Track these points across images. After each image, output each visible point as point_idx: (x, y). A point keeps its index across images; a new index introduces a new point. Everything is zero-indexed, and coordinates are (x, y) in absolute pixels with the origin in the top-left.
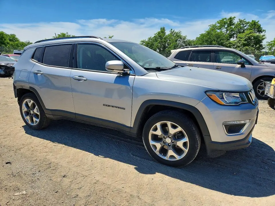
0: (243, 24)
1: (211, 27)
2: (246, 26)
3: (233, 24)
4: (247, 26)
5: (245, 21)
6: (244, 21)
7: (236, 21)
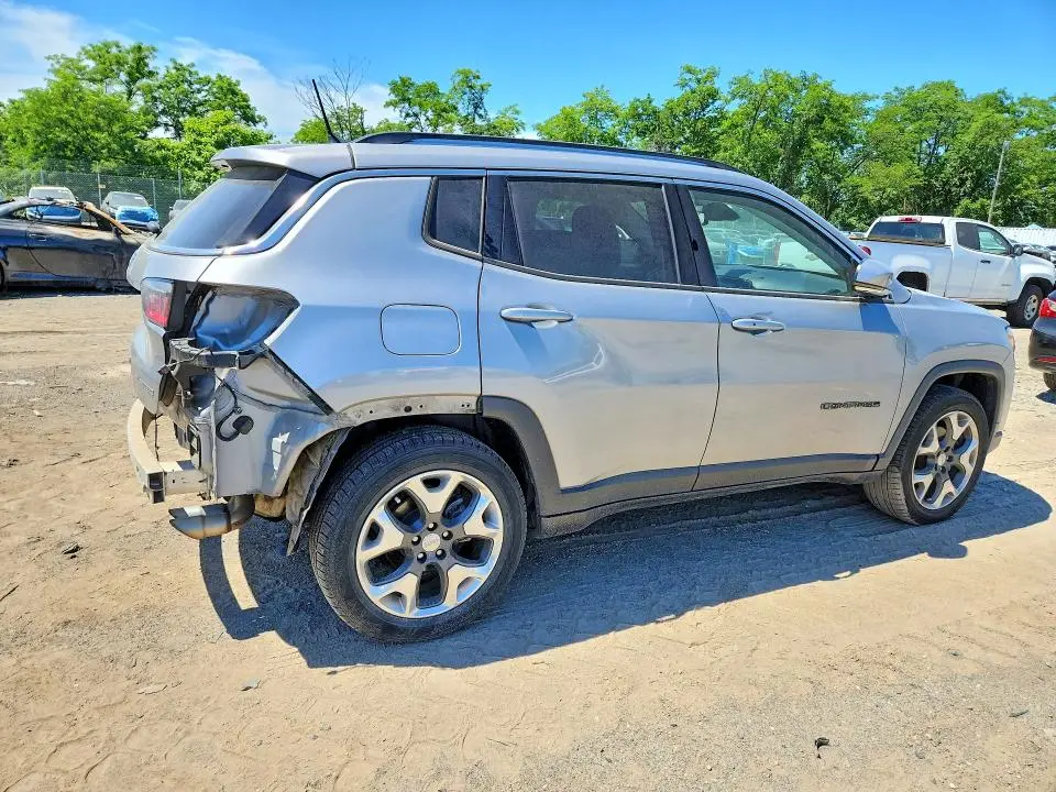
0: (191, 84)
1: (57, 66)
2: (199, 91)
3: (151, 74)
4: (204, 93)
5: (193, 70)
6: (190, 73)
7: (159, 65)
